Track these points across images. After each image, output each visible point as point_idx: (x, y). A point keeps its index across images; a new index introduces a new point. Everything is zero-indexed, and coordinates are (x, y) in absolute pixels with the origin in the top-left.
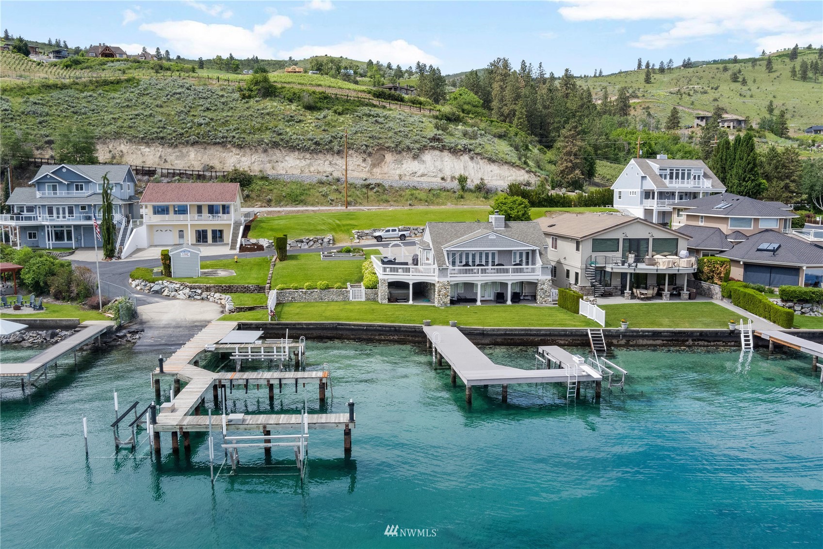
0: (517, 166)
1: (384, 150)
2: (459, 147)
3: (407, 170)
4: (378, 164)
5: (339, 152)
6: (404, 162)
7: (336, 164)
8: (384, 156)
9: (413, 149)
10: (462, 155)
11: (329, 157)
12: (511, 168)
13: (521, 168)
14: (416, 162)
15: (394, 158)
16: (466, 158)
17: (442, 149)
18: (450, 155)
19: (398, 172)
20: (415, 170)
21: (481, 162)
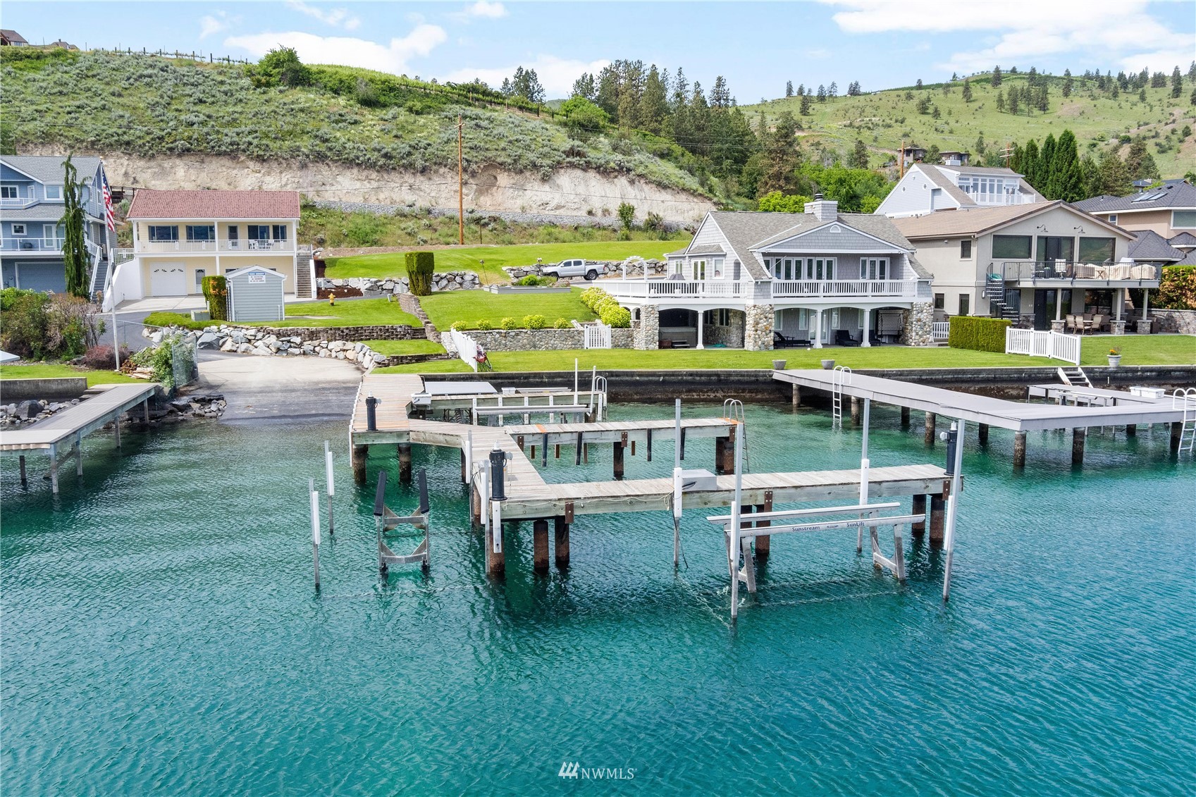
0: (700, 195)
1: (495, 167)
2: (612, 164)
3: (534, 199)
4: (487, 190)
5: (423, 171)
6: (528, 186)
7: (420, 189)
8: (496, 178)
9: (541, 166)
10: (616, 177)
11: (408, 178)
12: (691, 198)
13: (706, 198)
14: (546, 187)
15: (512, 181)
16: (622, 181)
17: (587, 167)
18: (598, 176)
19: (519, 202)
20: (546, 199)
21: (646, 188)
